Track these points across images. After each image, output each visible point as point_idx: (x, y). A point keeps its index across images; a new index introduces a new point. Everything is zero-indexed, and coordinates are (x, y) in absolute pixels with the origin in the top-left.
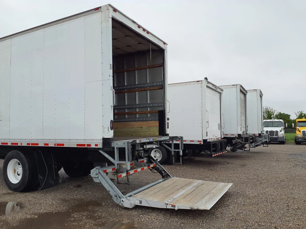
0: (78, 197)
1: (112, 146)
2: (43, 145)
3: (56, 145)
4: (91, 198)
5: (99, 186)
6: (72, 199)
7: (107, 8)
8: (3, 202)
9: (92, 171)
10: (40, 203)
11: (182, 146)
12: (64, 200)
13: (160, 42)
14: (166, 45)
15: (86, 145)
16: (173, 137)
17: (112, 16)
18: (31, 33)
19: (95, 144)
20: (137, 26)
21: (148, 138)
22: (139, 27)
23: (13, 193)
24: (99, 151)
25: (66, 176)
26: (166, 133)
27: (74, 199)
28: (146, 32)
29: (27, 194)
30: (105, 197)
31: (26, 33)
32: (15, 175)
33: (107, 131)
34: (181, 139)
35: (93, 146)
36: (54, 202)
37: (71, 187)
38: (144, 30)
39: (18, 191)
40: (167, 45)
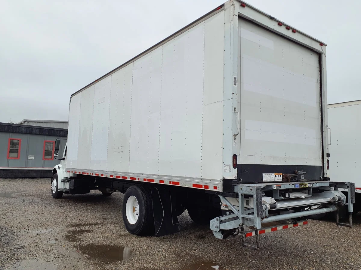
0: (196, 253)
1: (236, 191)
2: (158, 182)
3: (171, 183)
4: (212, 257)
5: (226, 242)
6: (188, 255)
7: (232, 4)
8: (116, 246)
9: (212, 222)
10: (151, 254)
11: (352, 198)
12: (179, 255)
13: (314, 42)
14: (323, 46)
15: (203, 187)
16: (337, 183)
17: (238, 12)
18: (151, 52)
19: (214, 187)
20: (276, 24)
21: (293, 183)
22: (280, 24)
23: (130, 235)
24: (219, 196)
25: (190, 220)
26: (325, 176)
27: (191, 256)
28: (290, 30)
29: (142, 239)
30: (231, 259)
31: (146, 54)
32: (133, 214)
33: (229, 169)
34: (350, 187)
35: (211, 189)
36: (167, 255)
37: (192, 237)
38: (288, 28)
39: (134, 234)
40: (326, 45)
